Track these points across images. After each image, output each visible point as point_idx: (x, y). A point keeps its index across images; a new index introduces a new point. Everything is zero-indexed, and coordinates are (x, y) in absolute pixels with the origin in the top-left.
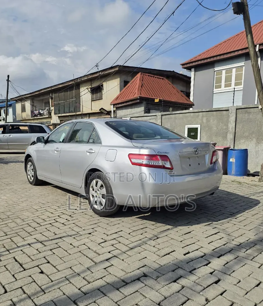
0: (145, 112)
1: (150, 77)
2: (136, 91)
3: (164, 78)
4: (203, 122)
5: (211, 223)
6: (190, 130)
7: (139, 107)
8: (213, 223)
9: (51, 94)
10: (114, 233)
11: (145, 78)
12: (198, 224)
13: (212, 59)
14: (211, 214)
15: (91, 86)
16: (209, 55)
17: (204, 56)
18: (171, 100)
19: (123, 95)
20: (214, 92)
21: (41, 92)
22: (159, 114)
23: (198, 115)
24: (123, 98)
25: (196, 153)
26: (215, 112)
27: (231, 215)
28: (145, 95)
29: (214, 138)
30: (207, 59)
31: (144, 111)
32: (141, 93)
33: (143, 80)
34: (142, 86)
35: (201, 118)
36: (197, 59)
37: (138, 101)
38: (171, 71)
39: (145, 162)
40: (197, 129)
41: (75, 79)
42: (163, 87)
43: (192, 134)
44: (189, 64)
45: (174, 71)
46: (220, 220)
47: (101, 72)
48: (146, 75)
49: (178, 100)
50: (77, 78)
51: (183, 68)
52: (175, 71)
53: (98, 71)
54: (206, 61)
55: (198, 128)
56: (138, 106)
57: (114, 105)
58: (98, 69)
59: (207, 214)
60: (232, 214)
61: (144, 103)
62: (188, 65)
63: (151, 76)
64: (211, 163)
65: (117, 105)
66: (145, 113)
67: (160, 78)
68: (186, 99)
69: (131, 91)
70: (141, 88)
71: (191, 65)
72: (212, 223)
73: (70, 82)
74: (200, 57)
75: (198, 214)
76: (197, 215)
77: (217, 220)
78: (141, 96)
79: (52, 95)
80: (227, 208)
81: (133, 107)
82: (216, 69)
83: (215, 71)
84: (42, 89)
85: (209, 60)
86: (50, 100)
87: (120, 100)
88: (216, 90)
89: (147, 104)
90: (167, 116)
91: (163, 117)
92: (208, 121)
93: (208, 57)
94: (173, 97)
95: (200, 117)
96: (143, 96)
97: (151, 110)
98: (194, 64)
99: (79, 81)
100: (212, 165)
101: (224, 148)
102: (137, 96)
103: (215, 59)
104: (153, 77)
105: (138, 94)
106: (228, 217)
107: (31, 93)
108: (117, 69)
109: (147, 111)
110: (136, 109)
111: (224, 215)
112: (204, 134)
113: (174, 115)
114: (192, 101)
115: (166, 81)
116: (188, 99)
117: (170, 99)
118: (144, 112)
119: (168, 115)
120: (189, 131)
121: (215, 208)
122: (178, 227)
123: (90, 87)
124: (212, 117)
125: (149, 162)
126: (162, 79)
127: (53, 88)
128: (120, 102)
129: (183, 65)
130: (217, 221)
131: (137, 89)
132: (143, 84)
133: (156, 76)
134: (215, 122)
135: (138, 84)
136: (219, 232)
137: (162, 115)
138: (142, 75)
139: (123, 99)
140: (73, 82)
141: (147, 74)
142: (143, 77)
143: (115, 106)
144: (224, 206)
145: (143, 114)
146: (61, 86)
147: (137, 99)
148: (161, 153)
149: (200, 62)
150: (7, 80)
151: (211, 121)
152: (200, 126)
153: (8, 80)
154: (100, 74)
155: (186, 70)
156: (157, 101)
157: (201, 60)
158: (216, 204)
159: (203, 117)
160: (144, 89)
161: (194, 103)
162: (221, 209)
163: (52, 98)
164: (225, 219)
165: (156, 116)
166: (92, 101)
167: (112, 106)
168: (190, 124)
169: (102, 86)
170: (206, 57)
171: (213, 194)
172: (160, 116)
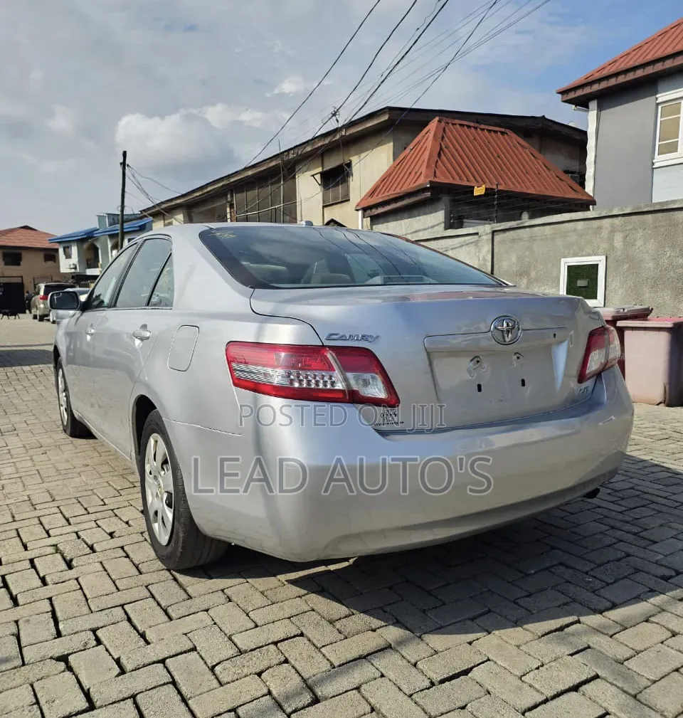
0: (449, 226)
1: (465, 127)
2: (423, 169)
3: (507, 131)
4: (612, 248)
5: (574, 618)
6: (574, 272)
7: (431, 213)
8: (582, 619)
9: (229, 196)
10: (154, 663)
11: (451, 132)
12: (516, 623)
13: (650, 70)
14: (587, 573)
15: (323, 169)
16: (641, 59)
17: (625, 62)
18: (525, 190)
19: (390, 181)
20: (655, 166)
21: (205, 191)
22: (485, 229)
23: (600, 228)
24: (387, 190)
25: (507, 340)
26: (650, 216)
27: (666, 578)
28: (448, 178)
29: (647, 295)
30: (634, 69)
31: (445, 222)
32: (435, 172)
33: (443, 138)
34: (439, 153)
35: (606, 236)
36: (605, 73)
37: (428, 194)
38: (537, 117)
39: (277, 377)
40: (595, 267)
41: (283, 153)
42: (503, 153)
43: (581, 283)
44: (581, 90)
45: (544, 116)
46: (614, 606)
47: (344, 130)
48: (453, 124)
49: (545, 191)
50: (287, 149)
51: (564, 101)
52: (546, 117)
53: (337, 129)
54: (631, 76)
55: (598, 265)
56: (428, 208)
57: (365, 210)
58: (338, 121)
59: (567, 573)
60: (668, 573)
61: (446, 199)
62: (580, 93)
63: (469, 127)
64: (582, 378)
65: (373, 210)
66: (446, 228)
67: (496, 132)
68: (570, 187)
69: (409, 171)
70: (437, 158)
71: (587, 90)
72: (578, 622)
73: (271, 161)
74: (615, 67)
75: (532, 572)
76: (528, 575)
77: (601, 607)
78: (436, 180)
79: (232, 196)
80: (655, 542)
81: (415, 212)
82: (662, 97)
83: (658, 104)
84: (208, 184)
85: (640, 73)
86: (228, 210)
87: (380, 196)
88: (659, 160)
89: (454, 202)
90: (508, 234)
91: (498, 238)
92: (628, 242)
93: (637, 64)
94: (534, 183)
95: (605, 234)
96: (441, 179)
97: (465, 220)
98: (596, 87)
99: (291, 156)
100: (589, 384)
101: (675, 324)
102: (423, 181)
103: (659, 67)
104: (476, 128)
105: (427, 176)
106: (653, 592)
107: (183, 196)
108: (386, 117)
109: (454, 221)
110: (421, 217)
111: (639, 577)
112: (615, 284)
113: (528, 229)
114: (591, 194)
115: (515, 138)
116: (577, 187)
117: (522, 187)
118: (443, 225)
119: (512, 232)
120: (572, 274)
121: (608, 541)
122: (427, 637)
123: (320, 170)
124: (641, 231)
125: (289, 374)
126: (503, 133)
127: (232, 180)
128: (381, 200)
129: (562, 93)
130: (601, 612)
131: (425, 163)
132: (443, 146)
133: (482, 126)
134: (651, 245)
135: (429, 148)
136: (597, 677)
137: (494, 232)
138: (443, 124)
139: (388, 192)
140: (279, 161)
141: (457, 121)
142: (444, 129)
143: (368, 212)
144: (644, 534)
145: (440, 231)
146: (250, 173)
147: (425, 190)
148: (342, 338)
149: (613, 82)
150: (121, 164)
151: (639, 243)
152: (604, 257)
153: (124, 164)
154: (343, 133)
155: (574, 106)
156: (479, 191)
157: (616, 75)
158: (618, 525)
159: (613, 231)
160: (446, 161)
161: (595, 198)
162: (631, 550)
163: (231, 206)
164: (638, 599)
165: (477, 234)
166: (324, 207)
167: (360, 212)
168: (575, 255)
169: (349, 165)
170: (631, 64)
171: (593, 494)
172: (487, 234)
